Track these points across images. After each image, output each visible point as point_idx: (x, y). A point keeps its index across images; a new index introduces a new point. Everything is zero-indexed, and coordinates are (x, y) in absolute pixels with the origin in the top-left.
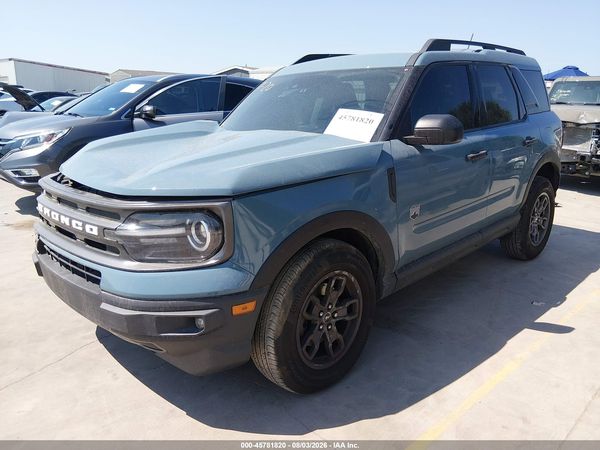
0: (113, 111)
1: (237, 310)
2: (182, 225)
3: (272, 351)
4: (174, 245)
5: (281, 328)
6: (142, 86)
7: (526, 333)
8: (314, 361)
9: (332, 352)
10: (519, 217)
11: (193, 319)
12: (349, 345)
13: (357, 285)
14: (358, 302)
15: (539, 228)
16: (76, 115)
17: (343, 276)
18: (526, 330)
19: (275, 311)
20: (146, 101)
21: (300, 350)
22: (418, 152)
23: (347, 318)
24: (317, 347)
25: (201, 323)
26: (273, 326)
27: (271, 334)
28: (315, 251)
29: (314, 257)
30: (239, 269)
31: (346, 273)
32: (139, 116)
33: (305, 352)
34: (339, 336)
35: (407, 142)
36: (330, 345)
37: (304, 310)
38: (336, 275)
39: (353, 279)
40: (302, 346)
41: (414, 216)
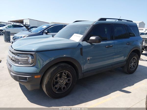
0: (39, 32)
1: (36, 77)
2: (27, 57)
3: (45, 87)
4: (25, 61)
5: (47, 82)
6: (46, 26)
7: (118, 92)
8: (57, 91)
9: (62, 89)
10: (125, 63)
11: (26, 78)
12: (68, 89)
13: (71, 74)
14: (71, 79)
15: (134, 66)
16: (32, 32)
17: (66, 72)
18: (118, 91)
19: (46, 78)
20: (46, 30)
21: (53, 88)
22: (90, 45)
23: (68, 82)
24: (58, 88)
25: (27, 79)
26: (45, 82)
27: (45, 83)
28: (58, 66)
29: (58, 67)
30: (37, 67)
31: (67, 71)
32: (44, 33)
34: (65, 86)
35: (88, 42)
37: (54, 79)
38: (64, 72)
39: (69, 73)
40: (53, 87)
41: (88, 60)
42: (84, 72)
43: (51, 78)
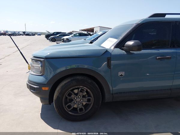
5: (56, 97)
6: (102, 33)
8: (70, 111)
9: (79, 111)
12: (87, 111)
13: (91, 93)
14: (92, 99)
17: (84, 88)
22: (126, 53)
23: (87, 103)
29: (71, 80)
30: (45, 77)
31: (86, 88)
33: (67, 108)
34: (83, 107)
35: (122, 49)
36: (78, 109)
37: (66, 94)
38: (81, 87)
39: (89, 90)
40: (65, 105)
41: (121, 75)
42: (115, 94)
43: (61, 93)
